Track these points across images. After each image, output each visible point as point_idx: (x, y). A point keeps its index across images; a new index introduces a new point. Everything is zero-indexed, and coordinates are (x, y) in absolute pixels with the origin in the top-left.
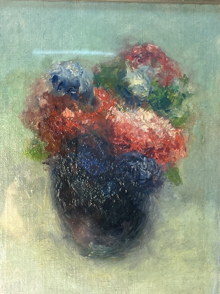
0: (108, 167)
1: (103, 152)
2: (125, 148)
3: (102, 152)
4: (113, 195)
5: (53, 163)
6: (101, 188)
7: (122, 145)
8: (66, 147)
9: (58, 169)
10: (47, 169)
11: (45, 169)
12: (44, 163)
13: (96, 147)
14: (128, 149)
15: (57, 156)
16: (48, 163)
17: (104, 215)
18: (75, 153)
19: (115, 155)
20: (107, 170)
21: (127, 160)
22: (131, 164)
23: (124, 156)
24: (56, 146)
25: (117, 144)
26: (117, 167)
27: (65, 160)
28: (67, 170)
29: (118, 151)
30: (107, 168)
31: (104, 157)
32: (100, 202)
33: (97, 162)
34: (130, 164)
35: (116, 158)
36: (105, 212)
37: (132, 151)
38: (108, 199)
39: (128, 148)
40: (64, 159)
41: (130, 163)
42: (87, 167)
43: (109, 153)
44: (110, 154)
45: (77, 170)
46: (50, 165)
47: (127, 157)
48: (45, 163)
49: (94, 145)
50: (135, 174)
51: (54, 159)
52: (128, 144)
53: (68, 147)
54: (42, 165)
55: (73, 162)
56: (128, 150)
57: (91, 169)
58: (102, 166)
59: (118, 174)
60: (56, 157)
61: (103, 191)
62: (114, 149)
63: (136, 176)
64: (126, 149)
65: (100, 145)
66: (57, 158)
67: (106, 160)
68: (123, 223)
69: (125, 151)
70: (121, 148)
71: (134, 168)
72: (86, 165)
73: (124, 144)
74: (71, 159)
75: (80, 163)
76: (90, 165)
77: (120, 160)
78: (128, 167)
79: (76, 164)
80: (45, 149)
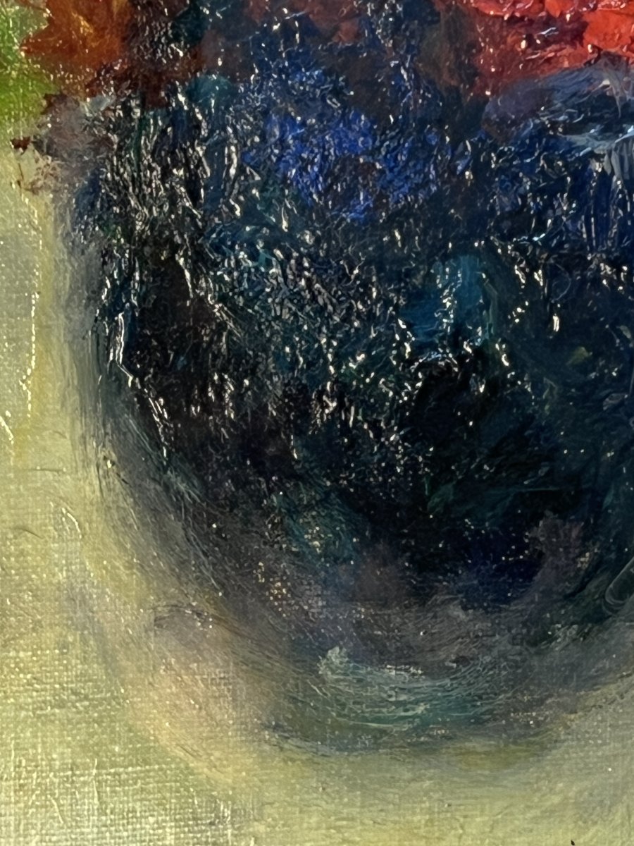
0: (435, 169)
1: (403, 71)
2: (547, 42)
3: (397, 67)
4: (469, 350)
5: (81, 143)
6: (396, 307)
7: (531, 22)
8: (163, 40)
9: (118, 184)
10: (40, 183)
11: (29, 179)
12: (21, 145)
13: (359, 35)
14: (568, 50)
15: (108, 98)
16: (51, 142)
17: (416, 478)
18: (223, 80)
19: (486, 87)
20: (434, 189)
21: (562, 118)
22: (589, 149)
23: (543, 97)
24: (100, 31)
25: (496, 17)
26: (500, 170)
27: (156, 124)
28: (172, 187)
29: (502, 66)
30: (429, 172)
31: (414, 100)
32: (387, 393)
33: (365, 135)
34: (584, 147)
35: (487, 109)
36: (421, 459)
37: (597, 60)
38: (437, 378)
39: (567, 43)
40: (155, 118)
41: (579, 139)
42: (302, 170)
43: (446, 76)
44: (454, 83)
45: (235, 192)
46: (63, 160)
47: (564, 102)
48: (31, 146)
49: (345, 26)
50: (613, 213)
51: (87, 119)
52: (568, 17)
53: (176, 39)
54: (12, 155)
55: (211, 132)
56: (568, 57)
57: (325, 180)
58: (402, 158)
59: (502, 209)
60: (100, 103)
61: (405, 322)
62: (480, 50)
63: (622, 223)
64: (554, 47)
65: (386, 24)
66: (108, 109)
67: (422, 123)
68: (537, 525)
69: (549, 60)
70: (523, 44)
71: (609, 172)
72: (298, 157)
73: (543, 14)
74: (200, 117)
75: (257, 139)
76: (324, 158)
77: (514, 123)
78: (566, 165)
79: (233, 148)
80: (27, 52)
